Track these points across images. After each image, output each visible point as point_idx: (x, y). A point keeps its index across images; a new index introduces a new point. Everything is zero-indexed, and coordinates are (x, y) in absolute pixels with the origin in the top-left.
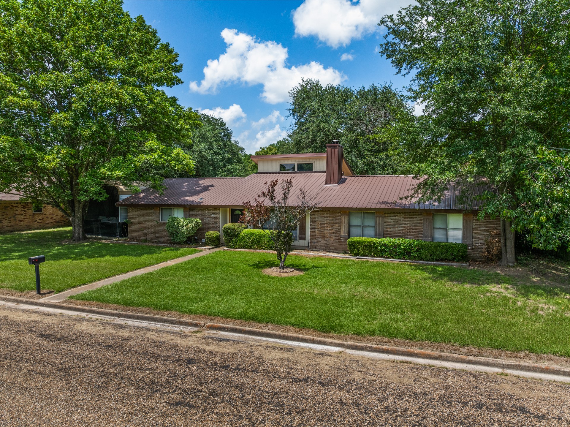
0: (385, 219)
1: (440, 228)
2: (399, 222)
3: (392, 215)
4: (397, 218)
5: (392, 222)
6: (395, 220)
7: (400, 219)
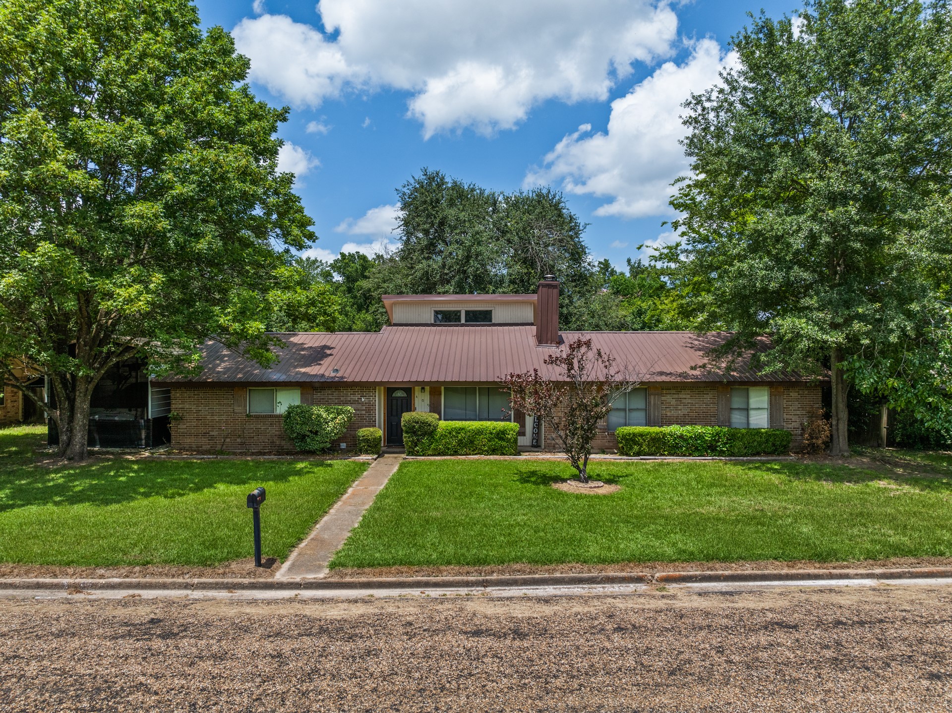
0: (663, 398)
1: (739, 409)
2: (684, 401)
3: (673, 391)
4: (681, 396)
5: (673, 402)
6: (677, 399)
7: (684, 396)
